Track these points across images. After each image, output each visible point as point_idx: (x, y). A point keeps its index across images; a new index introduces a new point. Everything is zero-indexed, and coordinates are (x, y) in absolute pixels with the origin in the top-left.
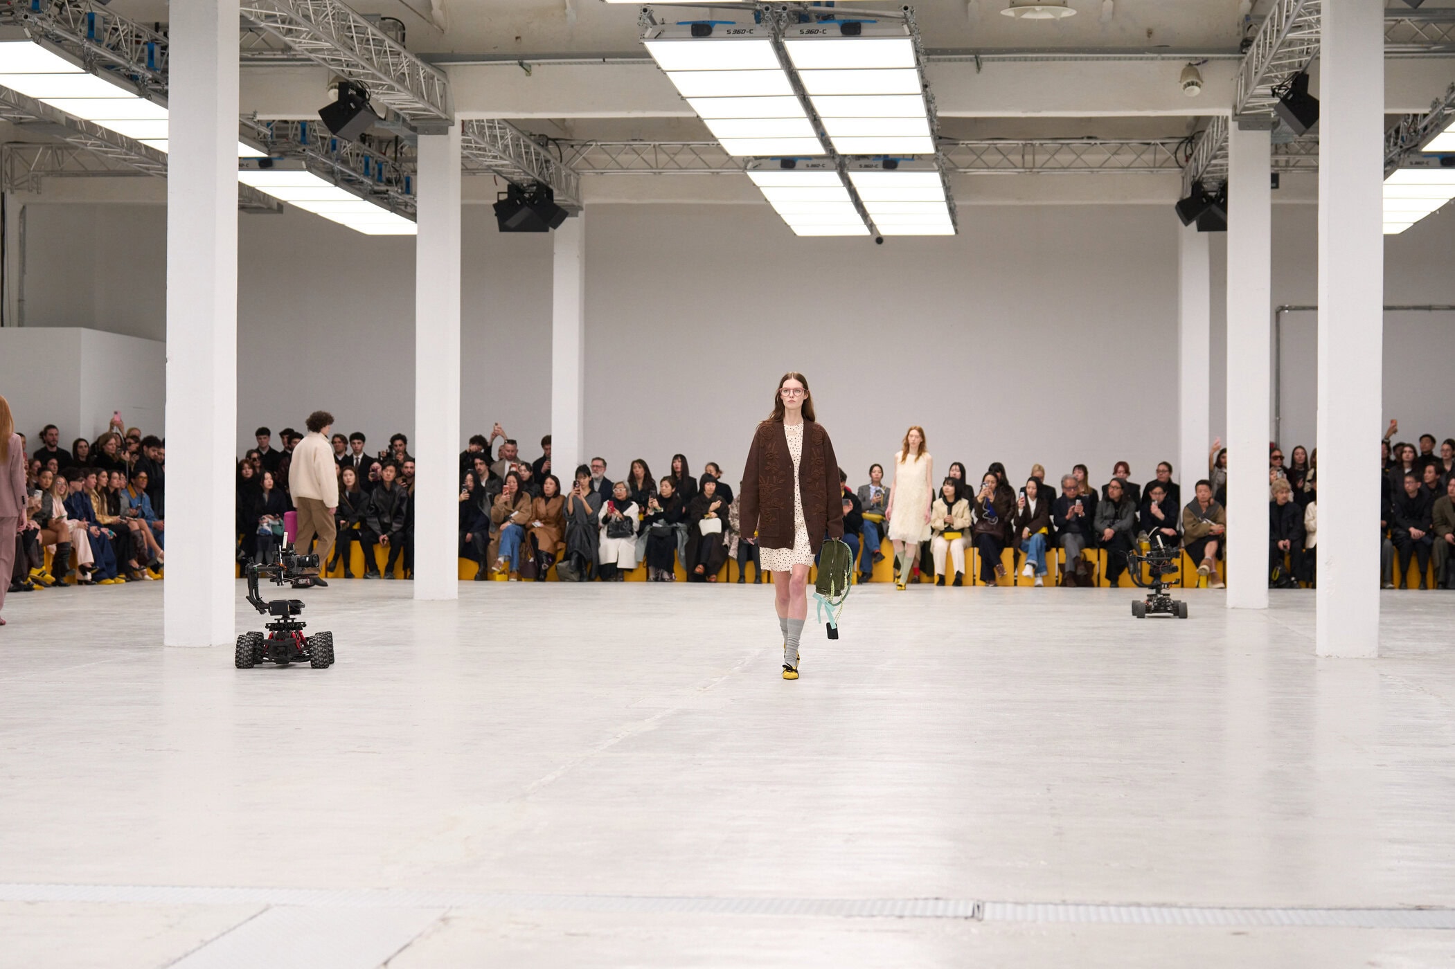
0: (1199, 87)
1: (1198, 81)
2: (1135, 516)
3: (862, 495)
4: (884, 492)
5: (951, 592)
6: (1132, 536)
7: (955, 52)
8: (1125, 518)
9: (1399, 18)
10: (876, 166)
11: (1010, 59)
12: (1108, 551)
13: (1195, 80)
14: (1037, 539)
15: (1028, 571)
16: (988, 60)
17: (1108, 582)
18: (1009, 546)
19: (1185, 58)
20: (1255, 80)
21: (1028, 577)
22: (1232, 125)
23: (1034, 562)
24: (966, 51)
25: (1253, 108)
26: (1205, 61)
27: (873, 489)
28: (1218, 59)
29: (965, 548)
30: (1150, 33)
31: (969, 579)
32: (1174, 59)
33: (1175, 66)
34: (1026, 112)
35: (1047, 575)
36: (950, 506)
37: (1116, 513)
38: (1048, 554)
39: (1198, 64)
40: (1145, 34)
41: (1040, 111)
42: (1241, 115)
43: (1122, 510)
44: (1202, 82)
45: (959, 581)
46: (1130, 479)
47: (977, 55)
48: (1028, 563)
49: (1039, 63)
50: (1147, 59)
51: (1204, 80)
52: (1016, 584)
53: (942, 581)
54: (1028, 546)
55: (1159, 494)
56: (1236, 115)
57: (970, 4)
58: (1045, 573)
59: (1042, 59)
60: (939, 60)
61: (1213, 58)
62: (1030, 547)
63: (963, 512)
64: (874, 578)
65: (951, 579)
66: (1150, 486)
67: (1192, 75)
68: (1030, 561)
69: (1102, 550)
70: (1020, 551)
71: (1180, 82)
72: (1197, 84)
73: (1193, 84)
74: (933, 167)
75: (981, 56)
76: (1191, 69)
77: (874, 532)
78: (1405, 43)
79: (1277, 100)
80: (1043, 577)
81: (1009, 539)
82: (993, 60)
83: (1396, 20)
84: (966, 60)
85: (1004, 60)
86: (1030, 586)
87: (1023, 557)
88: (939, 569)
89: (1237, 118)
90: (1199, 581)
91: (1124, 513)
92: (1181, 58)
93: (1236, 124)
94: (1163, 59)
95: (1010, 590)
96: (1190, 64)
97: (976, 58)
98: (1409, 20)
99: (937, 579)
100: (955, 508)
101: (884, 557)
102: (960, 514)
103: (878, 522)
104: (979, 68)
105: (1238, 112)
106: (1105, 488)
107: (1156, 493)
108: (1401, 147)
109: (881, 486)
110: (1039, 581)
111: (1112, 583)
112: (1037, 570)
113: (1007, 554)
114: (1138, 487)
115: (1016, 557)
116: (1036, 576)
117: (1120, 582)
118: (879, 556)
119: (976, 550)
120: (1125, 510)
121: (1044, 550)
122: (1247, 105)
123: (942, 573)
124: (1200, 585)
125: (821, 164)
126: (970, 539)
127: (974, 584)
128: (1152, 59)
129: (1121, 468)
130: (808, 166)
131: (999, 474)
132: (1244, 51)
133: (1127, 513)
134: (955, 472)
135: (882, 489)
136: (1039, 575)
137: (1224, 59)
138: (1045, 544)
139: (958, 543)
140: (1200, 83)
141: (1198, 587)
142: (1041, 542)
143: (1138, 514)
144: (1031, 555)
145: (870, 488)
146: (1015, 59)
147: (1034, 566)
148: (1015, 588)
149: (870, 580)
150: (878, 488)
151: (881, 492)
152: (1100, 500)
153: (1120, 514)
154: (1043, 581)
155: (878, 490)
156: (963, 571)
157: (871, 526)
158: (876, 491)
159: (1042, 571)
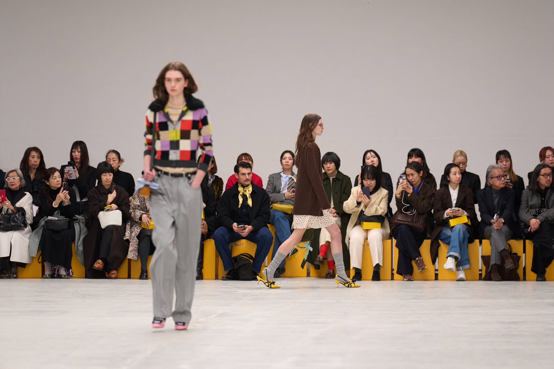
4: (295, 181)
12: (534, 242)
14: (459, 230)
15: (450, 263)
17: (534, 275)
21: (450, 270)
23: (456, 254)
27: (285, 179)
29: (383, 239)
35: (470, 269)
37: (543, 202)
45: (376, 276)
48: (450, 256)
52: (436, 278)
53: (359, 276)
54: (450, 237)
58: (467, 266)
62: (452, 239)
65: (369, 273)
68: (452, 253)
69: (527, 242)
80: (465, 270)
86: (452, 280)
87: (443, 249)
88: (355, 262)
95: (430, 285)
99: (353, 274)
101: (297, 251)
103: (290, 212)
106: (532, 175)
109: (292, 174)
110: (462, 275)
111: (538, 277)
112: (459, 263)
113: (426, 247)
115: (435, 250)
116: (458, 270)
117: (547, 275)
119: (395, 241)
121: (467, 241)
123: (360, 266)
126: (388, 230)
127: (392, 279)
129: (548, 153)
134: (371, 159)
135: (293, 177)
136: (461, 268)
138: (467, 236)
139: (375, 234)
142: (464, 233)
144: (453, 247)
145: (280, 176)
147: (456, 258)
148: (437, 283)
149: (281, 275)
150: (290, 176)
151: (293, 180)
152: (526, 188)
153: (547, 202)
154: (466, 274)
155: (290, 178)
156: (381, 264)
157: (283, 218)
158: (287, 179)
159: (465, 264)
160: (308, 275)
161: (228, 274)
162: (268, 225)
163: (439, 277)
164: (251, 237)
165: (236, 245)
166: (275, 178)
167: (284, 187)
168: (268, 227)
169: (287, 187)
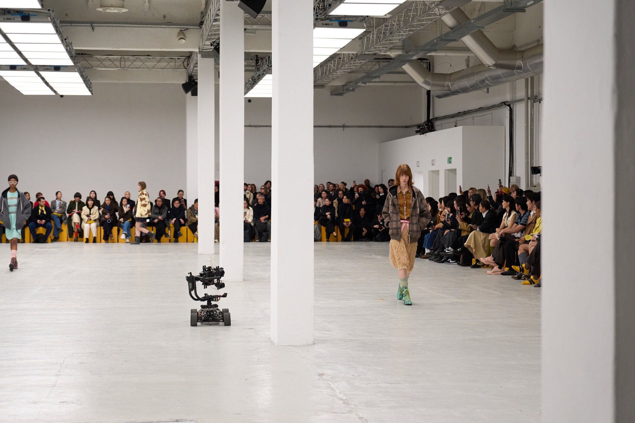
0: (185, 40)
1: (184, 37)
2: (168, 212)
3: (53, 205)
4: (62, 203)
5: (91, 245)
6: (166, 221)
7: (83, 22)
8: (163, 214)
9: (263, 15)
10: (51, 69)
11: (106, 26)
12: (156, 228)
13: (183, 37)
14: (127, 223)
15: (123, 236)
16: (97, 26)
17: (156, 240)
18: (115, 226)
19: (179, 28)
20: (205, 38)
21: (123, 239)
22: (199, 56)
23: (126, 233)
24: (87, 23)
25: (206, 49)
26: (187, 29)
27: (58, 202)
28: (192, 28)
29: (97, 227)
30: (164, 17)
31: (98, 239)
32: (174, 28)
33: (175, 31)
34: (113, 48)
35: (131, 238)
36: (90, 209)
37: (160, 212)
38: (132, 229)
39: (184, 30)
40: (162, 17)
41: (119, 48)
42: (202, 52)
43: (162, 211)
44: (186, 38)
45: (95, 241)
46: (166, 197)
47: (92, 24)
48: (124, 233)
49: (118, 28)
50: (163, 27)
51: (186, 37)
52: (118, 242)
53: (87, 241)
54: (123, 226)
55: (177, 203)
56: (200, 52)
57: (89, 3)
58: (130, 237)
59: (119, 26)
60: (76, 26)
61: (190, 28)
62: (124, 227)
63: (96, 212)
65: (91, 240)
66: (174, 200)
67: (182, 35)
68: (124, 232)
69: (154, 227)
70: (120, 228)
71: (177, 38)
72: (184, 39)
73: (182, 38)
74: (75, 70)
75: (93, 25)
76: (181, 32)
77: (58, 220)
78: (266, 25)
79: (213, 47)
80: (129, 239)
81: (115, 222)
82: (99, 26)
83: (262, 16)
84: (88, 26)
85: (103, 26)
86: (124, 243)
87: (121, 230)
88: (86, 235)
89: (200, 53)
90: (194, 239)
91: (163, 212)
92: (177, 28)
93: (200, 55)
94: (170, 28)
95: (116, 244)
96: (181, 30)
97: (92, 25)
98: (267, 16)
99: (85, 240)
100: (92, 210)
101: (63, 231)
102: (94, 213)
103: (60, 216)
104: (93, 29)
105: (201, 51)
106: (156, 201)
107: (176, 203)
108: (268, 65)
109: (61, 200)
110: (128, 241)
111: (158, 241)
112: (127, 236)
114: (169, 201)
115: (119, 231)
116: (126, 239)
117: (161, 240)
118: (60, 230)
119: (102, 227)
120: (164, 210)
121: (130, 227)
122: (203, 48)
123: (88, 237)
124: (194, 241)
125: (27, 68)
126: (99, 224)
127: (101, 242)
128: (165, 27)
129: (162, 193)
130: (21, 68)
131: (111, 197)
132: (201, 26)
133: (164, 212)
134: (92, 195)
135: (61, 202)
136: (127, 238)
137: (195, 28)
138: (130, 225)
139: (94, 225)
140: (185, 38)
141: (193, 242)
142: (129, 224)
143: (169, 212)
144: (125, 230)
145: (56, 202)
146: (108, 26)
147: (126, 234)
148: (119, 243)
150: (60, 201)
151: (61, 203)
152: (153, 206)
153: (161, 212)
154: (130, 240)
155: (60, 202)
156: (96, 236)
157: (57, 218)
158: (59, 203)
159: (129, 236)
160: (68, 240)
161: (35, 241)
162: (51, 221)
163: (119, 241)
164: (44, 226)
165: (38, 229)
166: (54, 203)
167: (58, 206)
168: (51, 222)
169: (59, 206)
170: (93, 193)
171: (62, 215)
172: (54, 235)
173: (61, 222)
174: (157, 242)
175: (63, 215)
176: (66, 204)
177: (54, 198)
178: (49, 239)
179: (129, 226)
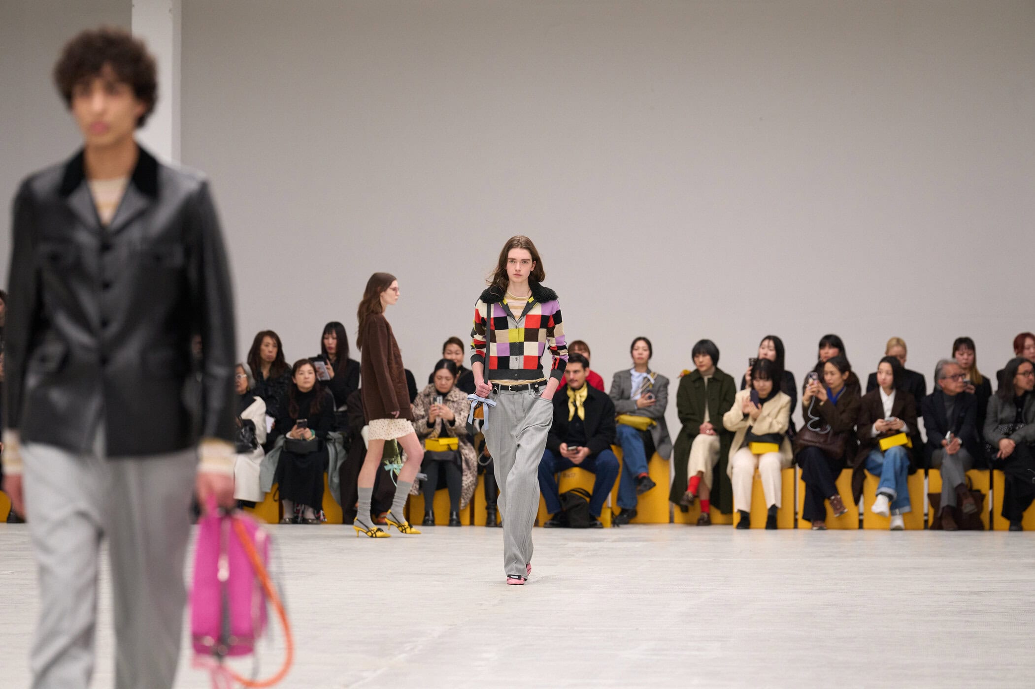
3: (621, 387)
4: (652, 381)
5: (761, 539)
12: (1006, 473)
14: (893, 456)
15: (881, 505)
17: (1006, 523)
18: (848, 468)
21: (881, 514)
23: (889, 491)
27: (637, 379)
29: (783, 468)
31: (785, 517)
35: (911, 512)
38: (912, 478)
45: (772, 523)
48: (882, 493)
52: (860, 527)
53: (745, 522)
54: (880, 465)
58: (906, 509)
62: (884, 468)
63: (780, 413)
64: (641, 516)
68: (884, 489)
69: (996, 473)
70: (865, 474)
77: (639, 446)
80: (903, 515)
86: (884, 529)
87: (870, 483)
88: (740, 502)
91: (1031, 413)
95: (851, 536)
99: (737, 518)
101: (654, 485)
103: (644, 428)
106: (1002, 375)
109: (648, 371)
110: (898, 522)
111: (1011, 525)
112: (895, 504)
113: (845, 479)
115: (860, 484)
116: (893, 514)
117: (1025, 522)
118: (645, 482)
119: (799, 471)
121: (905, 472)
123: (745, 508)
127: (796, 527)
129: (1028, 343)
131: (836, 353)
134: (767, 351)
135: (649, 376)
136: (897, 511)
138: (907, 463)
139: (771, 461)
142: (901, 458)
144: (886, 480)
145: (630, 375)
147: (890, 497)
148: (861, 532)
149: (632, 521)
150: (645, 375)
151: (649, 380)
152: (994, 393)
153: (1026, 414)
154: (904, 520)
155: (645, 378)
156: (779, 505)
157: (634, 436)
158: (641, 378)
159: (903, 506)
160: (671, 521)
161: (553, 519)
162: (613, 447)
163: (865, 524)
164: (587, 465)
165: (565, 476)
166: (622, 379)
167: (636, 391)
168: (611, 450)
169: (640, 391)
170: (769, 347)
171: (651, 425)
172: (619, 499)
173: (650, 450)
174: (1010, 530)
175: (655, 423)
176: (666, 383)
177: (626, 364)
178: (606, 516)
179: (902, 467)
